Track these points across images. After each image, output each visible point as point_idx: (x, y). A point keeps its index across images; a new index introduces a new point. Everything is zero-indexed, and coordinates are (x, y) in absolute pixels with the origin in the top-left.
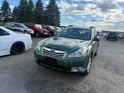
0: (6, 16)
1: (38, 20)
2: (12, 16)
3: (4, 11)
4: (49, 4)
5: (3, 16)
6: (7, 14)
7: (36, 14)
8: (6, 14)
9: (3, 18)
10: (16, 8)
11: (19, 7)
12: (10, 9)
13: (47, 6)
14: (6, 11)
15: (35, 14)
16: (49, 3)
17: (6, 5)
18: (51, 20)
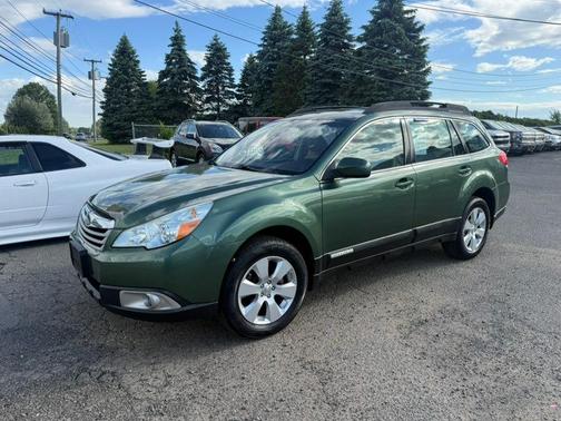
0: (219, 100)
1: (328, 99)
2: (239, 97)
3: (211, 81)
4: (371, 18)
5: (208, 100)
6: (223, 89)
7: (321, 74)
8: (218, 92)
9: (207, 110)
10: (251, 60)
11: (261, 55)
12: (231, 71)
13: (363, 31)
14: (219, 81)
15: (316, 75)
16: (373, 12)
17: (219, 58)
18: (381, 89)
